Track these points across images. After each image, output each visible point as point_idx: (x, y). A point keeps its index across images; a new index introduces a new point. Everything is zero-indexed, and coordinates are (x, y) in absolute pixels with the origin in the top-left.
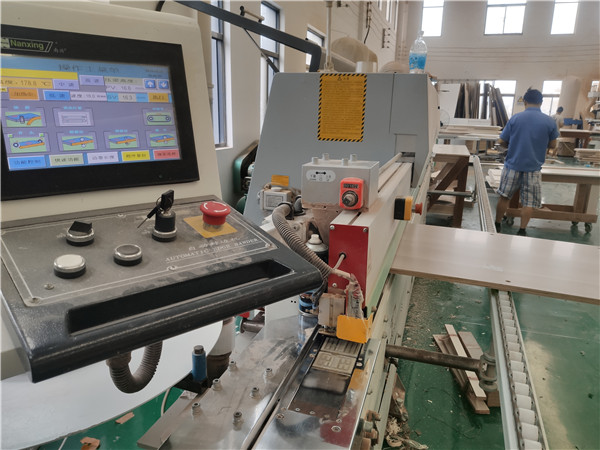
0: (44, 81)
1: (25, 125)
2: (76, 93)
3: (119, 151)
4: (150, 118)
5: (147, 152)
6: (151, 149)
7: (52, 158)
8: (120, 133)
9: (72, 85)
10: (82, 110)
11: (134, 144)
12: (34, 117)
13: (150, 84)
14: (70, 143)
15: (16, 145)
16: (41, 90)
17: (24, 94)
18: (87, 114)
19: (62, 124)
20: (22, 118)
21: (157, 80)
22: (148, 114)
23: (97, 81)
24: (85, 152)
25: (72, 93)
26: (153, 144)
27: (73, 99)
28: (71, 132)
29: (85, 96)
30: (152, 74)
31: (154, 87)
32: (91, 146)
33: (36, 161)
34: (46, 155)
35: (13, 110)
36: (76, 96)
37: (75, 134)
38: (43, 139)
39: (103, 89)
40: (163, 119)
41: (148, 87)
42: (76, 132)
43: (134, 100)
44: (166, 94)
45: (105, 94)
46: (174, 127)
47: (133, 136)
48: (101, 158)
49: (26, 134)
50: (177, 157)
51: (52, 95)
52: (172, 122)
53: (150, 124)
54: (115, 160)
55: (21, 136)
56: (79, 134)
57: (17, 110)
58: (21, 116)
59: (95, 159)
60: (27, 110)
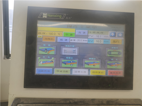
0: (59, 33)
1: (46, 53)
2: (73, 39)
3: (89, 69)
5: (104, 71)
6: (107, 69)
10: (74, 47)
11: (98, 66)
12: (51, 50)
15: (41, 62)
16: (57, 37)
17: (49, 39)
18: (76, 49)
19: (63, 54)
23: (84, 33)
25: (71, 39)
26: (109, 67)
27: (71, 42)
28: (67, 58)
29: (77, 40)
31: (115, 36)
33: (48, 71)
34: (53, 68)
35: (43, 46)
37: (68, 59)
38: (53, 60)
39: (87, 37)
40: (117, 53)
42: (70, 58)
43: (102, 43)
44: (121, 40)
45: (87, 39)
47: (98, 62)
48: (79, 72)
54: (86, 74)
55: (44, 58)
56: (70, 59)
57: (44, 46)
58: (46, 49)
59: (76, 73)
60: (49, 46)
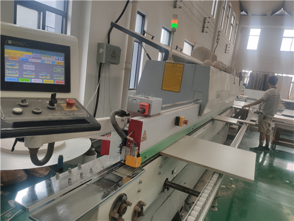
0: (21, 54)
5: (53, 81)
9: (30, 56)
12: (16, 65)
14: (26, 75)
16: (19, 57)
17: (14, 58)
18: (34, 66)
19: (24, 68)
20: (12, 65)
21: (60, 58)
23: (38, 56)
25: (29, 59)
26: (55, 78)
27: (29, 61)
29: (34, 60)
30: (58, 55)
31: (58, 60)
32: (33, 77)
33: (14, 79)
34: (18, 78)
35: (9, 63)
36: (31, 60)
38: (18, 73)
40: (60, 70)
42: (29, 72)
43: (51, 63)
44: (62, 62)
45: (40, 60)
46: (64, 74)
48: (36, 81)
50: (64, 84)
51: (23, 59)
52: (63, 72)
59: (34, 81)
60: (14, 63)
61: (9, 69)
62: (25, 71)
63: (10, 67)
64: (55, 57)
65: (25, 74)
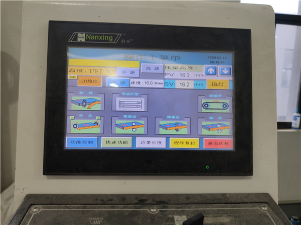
1: (86, 109)
2: (136, 80)
3: (168, 137)
4: (206, 105)
5: (197, 140)
6: (201, 137)
7: (104, 139)
8: (171, 119)
9: (133, 72)
10: (139, 96)
11: (184, 131)
12: (94, 101)
13: (211, 70)
14: (122, 127)
15: (75, 126)
16: (105, 78)
17: (90, 81)
18: (143, 100)
19: (118, 109)
21: (219, 67)
22: (204, 101)
23: (157, 68)
24: (134, 136)
25: (132, 80)
26: (205, 132)
27: (132, 85)
28: (125, 116)
29: (143, 83)
30: (214, 60)
31: (215, 73)
32: (141, 130)
33: (90, 142)
34: (99, 136)
35: (78, 95)
36: (135, 83)
37: (128, 119)
38: (99, 122)
39: (162, 75)
40: (220, 106)
41: (208, 74)
42: (130, 116)
43: (192, 86)
44: (227, 81)
45: (162, 81)
46: (232, 116)
47: (185, 123)
48: (148, 142)
49: (85, 117)
50: (230, 147)
52: (229, 110)
53: (204, 110)
54: (163, 146)
55: (81, 118)
56: (132, 119)
57: (81, 95)
58: (85, 101)
59: (142, 144)
60: (90, 95)
61: (76, 113)
62: (120, 114)
63: (81, 108)
64: (204, 67)
65: (117, 125)
